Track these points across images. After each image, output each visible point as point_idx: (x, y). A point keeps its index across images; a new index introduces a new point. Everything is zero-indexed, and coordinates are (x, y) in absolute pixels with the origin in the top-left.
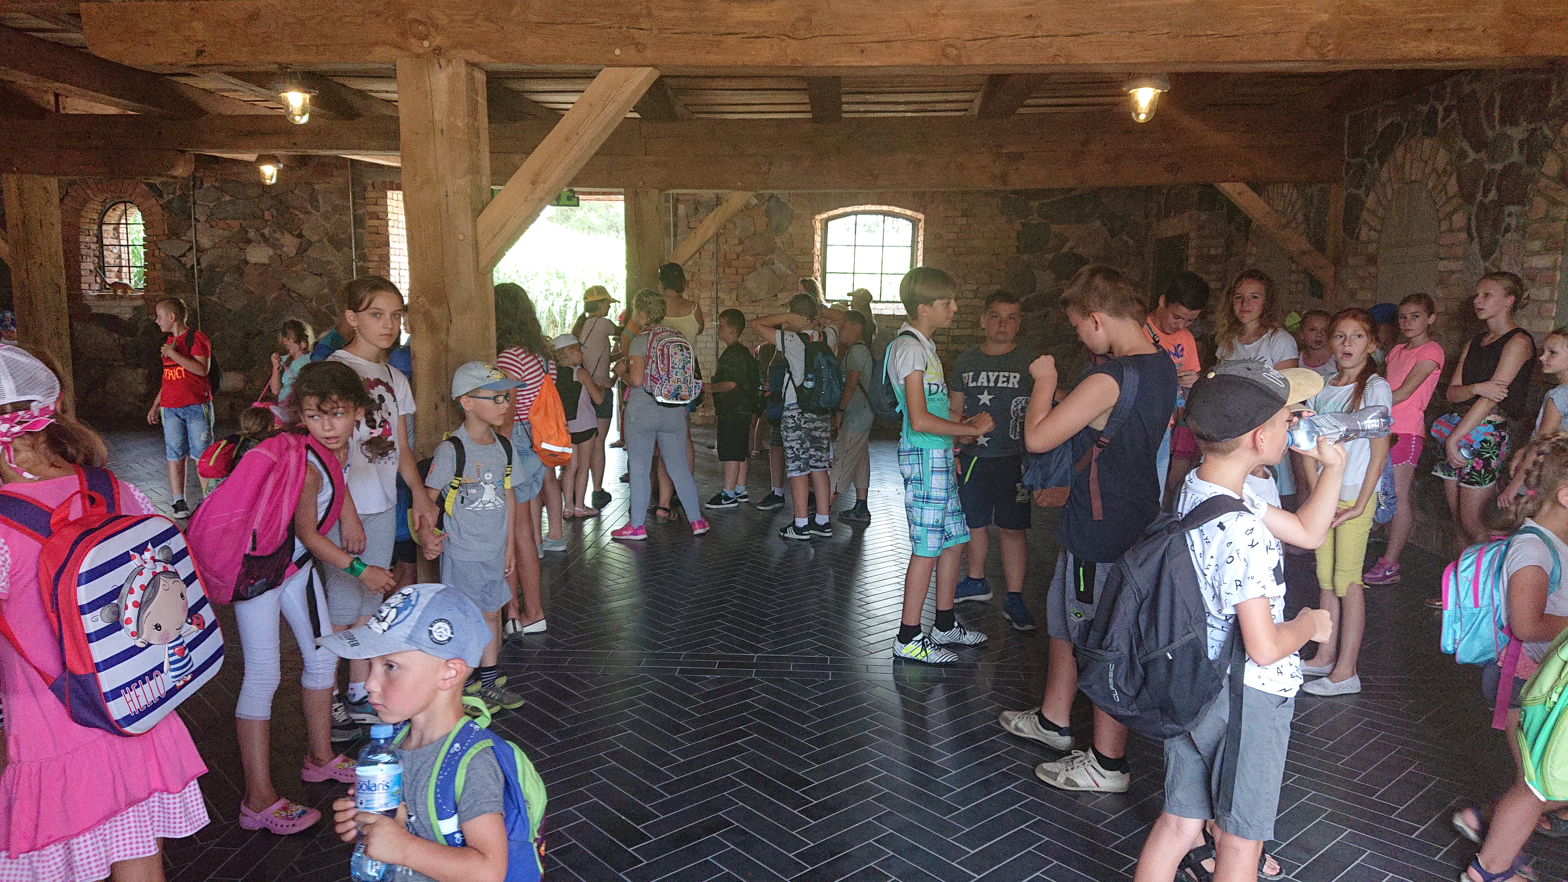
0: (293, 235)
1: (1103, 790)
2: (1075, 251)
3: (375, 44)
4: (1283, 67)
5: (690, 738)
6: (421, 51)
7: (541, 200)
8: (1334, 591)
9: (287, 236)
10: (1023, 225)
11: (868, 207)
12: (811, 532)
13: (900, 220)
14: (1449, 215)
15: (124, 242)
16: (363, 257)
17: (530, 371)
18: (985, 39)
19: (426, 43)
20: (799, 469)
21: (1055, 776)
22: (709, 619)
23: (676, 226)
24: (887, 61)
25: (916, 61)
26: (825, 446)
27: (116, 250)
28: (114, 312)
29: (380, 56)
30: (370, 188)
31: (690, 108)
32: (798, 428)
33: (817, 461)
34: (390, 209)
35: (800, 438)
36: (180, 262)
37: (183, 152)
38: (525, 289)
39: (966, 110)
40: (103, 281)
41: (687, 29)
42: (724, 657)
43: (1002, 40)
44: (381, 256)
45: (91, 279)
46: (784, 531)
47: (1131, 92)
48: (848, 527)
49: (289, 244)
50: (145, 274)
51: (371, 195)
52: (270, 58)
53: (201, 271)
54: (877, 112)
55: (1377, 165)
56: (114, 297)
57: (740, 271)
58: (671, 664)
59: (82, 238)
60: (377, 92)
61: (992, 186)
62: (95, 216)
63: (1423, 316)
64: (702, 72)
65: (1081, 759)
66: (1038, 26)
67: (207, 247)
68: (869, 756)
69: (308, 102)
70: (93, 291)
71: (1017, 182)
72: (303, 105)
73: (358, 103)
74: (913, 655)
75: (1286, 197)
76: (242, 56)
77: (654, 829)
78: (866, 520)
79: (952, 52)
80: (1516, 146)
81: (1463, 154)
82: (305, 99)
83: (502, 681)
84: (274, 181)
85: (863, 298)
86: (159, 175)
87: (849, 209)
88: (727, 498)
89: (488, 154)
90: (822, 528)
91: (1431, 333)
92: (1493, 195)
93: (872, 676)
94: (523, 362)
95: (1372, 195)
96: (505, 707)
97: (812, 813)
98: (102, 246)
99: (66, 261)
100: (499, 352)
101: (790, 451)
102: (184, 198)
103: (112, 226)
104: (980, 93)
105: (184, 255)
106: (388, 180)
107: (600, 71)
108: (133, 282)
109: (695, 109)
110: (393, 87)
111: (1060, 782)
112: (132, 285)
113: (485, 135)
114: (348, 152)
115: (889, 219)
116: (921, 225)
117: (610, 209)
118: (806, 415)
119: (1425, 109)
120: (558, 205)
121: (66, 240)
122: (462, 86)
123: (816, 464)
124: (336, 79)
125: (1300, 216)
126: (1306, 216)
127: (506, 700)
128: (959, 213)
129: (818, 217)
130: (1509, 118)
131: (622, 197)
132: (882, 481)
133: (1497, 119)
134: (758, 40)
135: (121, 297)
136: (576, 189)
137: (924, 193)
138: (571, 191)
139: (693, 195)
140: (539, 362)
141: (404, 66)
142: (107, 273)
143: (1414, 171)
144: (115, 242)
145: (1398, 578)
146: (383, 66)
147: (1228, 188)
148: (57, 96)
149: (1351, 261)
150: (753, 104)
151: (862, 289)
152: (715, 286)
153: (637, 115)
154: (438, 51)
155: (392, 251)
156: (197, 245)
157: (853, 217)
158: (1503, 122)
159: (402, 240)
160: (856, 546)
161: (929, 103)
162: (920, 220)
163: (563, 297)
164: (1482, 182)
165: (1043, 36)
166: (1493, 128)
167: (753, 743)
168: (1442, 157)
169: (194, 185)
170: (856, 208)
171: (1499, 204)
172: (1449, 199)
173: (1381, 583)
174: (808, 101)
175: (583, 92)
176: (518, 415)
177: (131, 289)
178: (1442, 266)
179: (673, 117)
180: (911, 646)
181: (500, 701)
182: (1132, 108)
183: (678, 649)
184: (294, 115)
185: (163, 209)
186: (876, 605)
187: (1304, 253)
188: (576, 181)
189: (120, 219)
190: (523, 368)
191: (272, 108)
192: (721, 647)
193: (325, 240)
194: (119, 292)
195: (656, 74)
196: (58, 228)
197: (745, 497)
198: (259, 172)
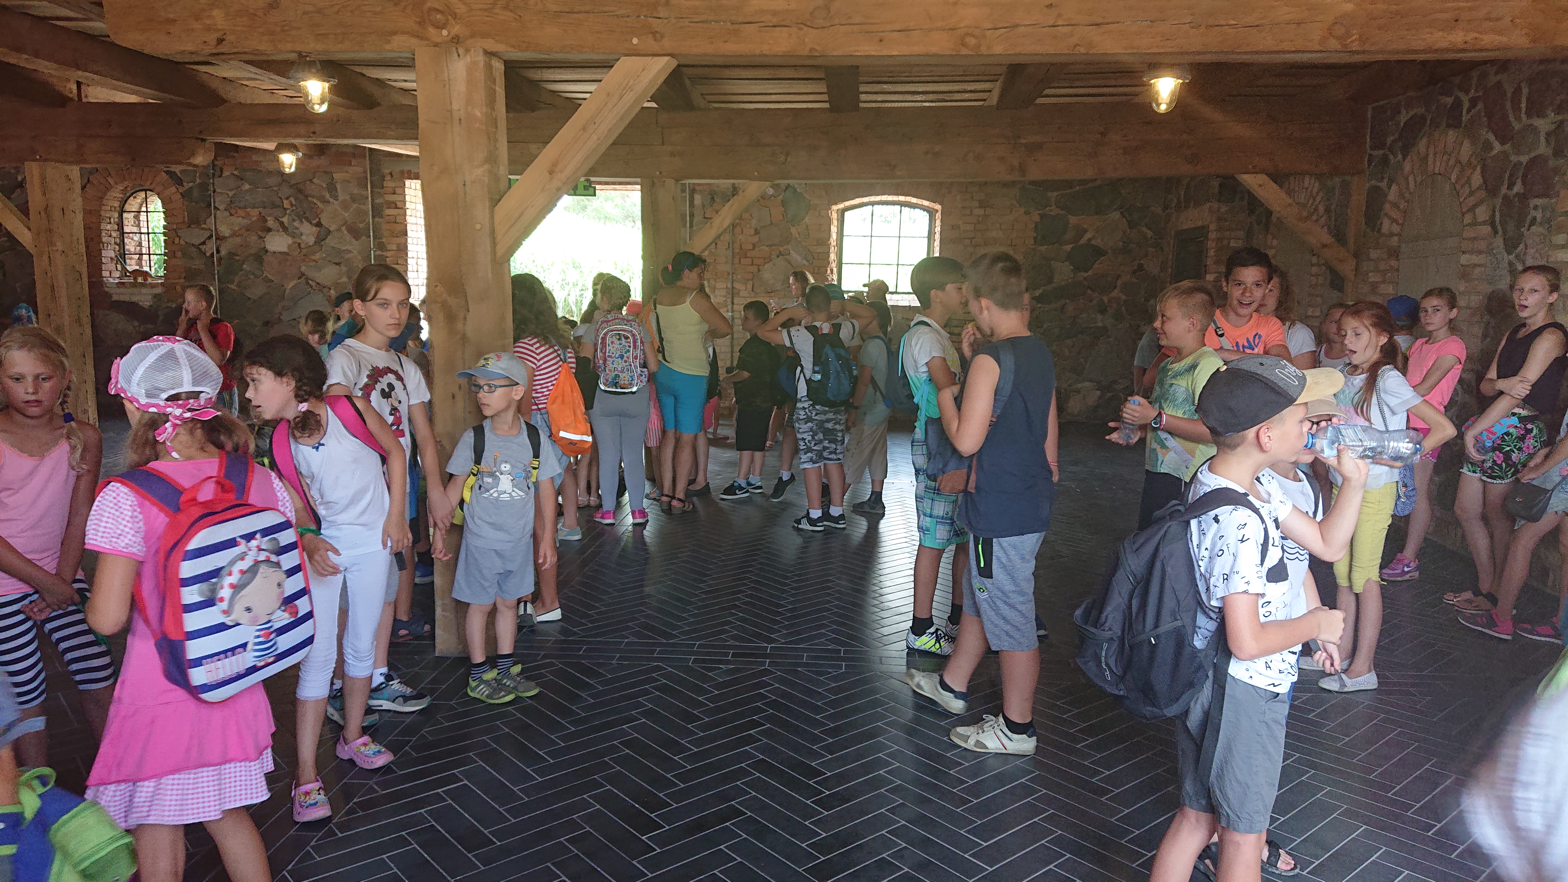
0: (311, 223)
1: (1010, 752)
2: (1093, 242)
3: (395, 33)
4: (1305, 57)
5: (705, 727)
6: (439, 40)
7: (558, 189)
8: (1351, 587)
9: (306, 223)
10: (1042, 216)
11: (884, 198)
12: (825, 523)
13: (917, 210)
14: (1472, 209)
15: (144, 230)
16: (381, 246)
17: (546, 359)
18: (1005, 28)
19: (445, 32)
20: (811, 460)
21: (966, 738)
22: (724, 609)
23: (692, 215)
24: (905, 50)
25: (934, 50)
26: (839, 439)
27: (136, 238)
28: (134, 299)
29: (399, 45)
30: (388, 178)
31: (707, 97)
32: (809, 420)
33: (831, 453)
34: (408, 198)
35: (811, 430)
36: (200, 249)
37: (203, 140)
38: (541, 279)
39: (985, 100)
40: (124, 268)
41: (704, 17)
42: (736, 647)
43: (1022, 29)
44: (398, 245)
45: (112, 266)
46: (798, 522)
47: (1152, 81)
48: (863, 518)
49: (308, 234)
50: (165, 261)
51: (389, 184)
52: (289, 46)
53: (220, 260)
54: (896, 102)
55: (1400, 157)
56: (135, 285)
57: (756, 261)
58: (684, 653)
59: (103, 226)
60: (395, 81)
61: (1009, 178)
62: (117, 204)
63: (1445, 309)
64: (720, 61)
65: (991, 723)
66: (1059, 16)
67: (227, 235)
68: (881, 747)
69: (327, 90)
70: (114, 278)
71: (1035, 173)
72: (322, 94)
73: (377, 92)
74: (927, 647)
75: (1307, 189)
76: (263, 46)
77: (668, 818)
78: (881, 512)
79: (972, 41)
80: (1542, 139)
81: (1488, 146)
82: (324, 88)
83: (517, 669)
84: (293, 169)
85: (879, 289)
86: (180, 163)
87: (865, 200)
88: (741, 488)
89: (505, 143)
90: (836, 520)
91: (1453, 327)
92: (1518, 188)
93: (884, 668)
94: (538, 351)
95: (1394, 187)
96: (520, 694)
97: (825, 803)
98: (123, 233)
99: (87, 247)
100: (515, 341)
101: (802, 443)
102: (204, 187)
103: (133, 214)
104: (998, 84)
105: (204, 243)
106: (406, 168)
107: (618, 60)
108: (153, 269)
109: (712, 98)
110: (411, 76)
111: (970, 745)
112: (153, 273)
113: (502, 124)
114: (368, 140)
115: (906, 210)
116: (938, 215)
117: (627, 199)
118: (818, 407)
119: (1449, 100)
120: (575, 195)
121: (87, 228)
122: (480, 75)
123: (830, 457)
124: (352, 68)
125: (1321, 209)
126: (1328, 210)
127: (521, 689)
128: (977, 204)
129: (835, 208)
130: (1536, 109)
131: (639, 187)
132: (896, 473)
133: (1524, 110)
134: (778, 29)
135: (142, 285)
136: (592, 179)
137: (941, 183)
138: (588, 180)
139: (710, 184)
140: (555, 351)
141: (423, 56)
142: (128, 261)
143: (1438, 164)
144: (135, 230)
145: (1417, 574)
146: (403, 55)
147: (1251, 181)
148: (79, 84)
149: (1374, 254)
150: (771, 94)
151: (878, 281)
152: (730, 277)
153: (654, 105)
154: (456, 40)
155: (409, 240)
156: (217, 234)
157: (870, 207)
158: (1529, 115)
159: (419, 229)
160: (872, 539)
161: (946, 92)
162: (937, 211)
163: (580, 287)
164: (1507, 176)
165: (1063, 25)
166: (1518, 119)
167: (765, 733)
168: (1466, 150)
169: (213, 174)
170: (873, 199)
171: (1523, 197)
172: (1471, 193)
173: (1399, 579)
174: (825, 90)
175: (600, 81)
176: (537, 404)
177: (151, 276)
178: (1464, 259)
179: (690, 106)
180: (924, 638)
181: (515, 688)
182: (1152, 98)
183: (691, 639)
184: (314, 104)
185: (183, 196)
186: (890, 597)
187: (1324, 246)
188: (593, 171)
189: (140, 208)
190: (538, 357)
191: (292, 97)
192: (734, 638)
193: (343, 228)
194: (140, 280)
195: (674, 63)
196: (80, 217)
197: (760, 487)
198: (278, 161)
